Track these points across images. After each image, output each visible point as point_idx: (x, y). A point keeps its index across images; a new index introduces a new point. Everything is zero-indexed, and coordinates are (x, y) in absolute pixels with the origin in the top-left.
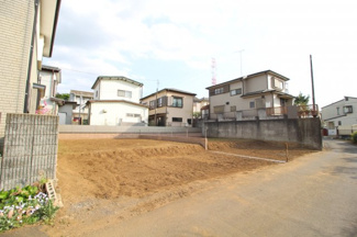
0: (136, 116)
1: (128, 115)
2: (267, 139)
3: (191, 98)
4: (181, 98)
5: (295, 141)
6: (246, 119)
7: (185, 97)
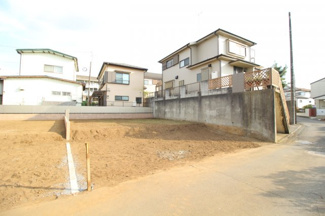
0: (65, 94)
1: (54, 93)
2: (208, 121)
3: (141, 73)
4: (128, 73)
5: (239, 125)
6: (189, 96)
7: (132, 72)
